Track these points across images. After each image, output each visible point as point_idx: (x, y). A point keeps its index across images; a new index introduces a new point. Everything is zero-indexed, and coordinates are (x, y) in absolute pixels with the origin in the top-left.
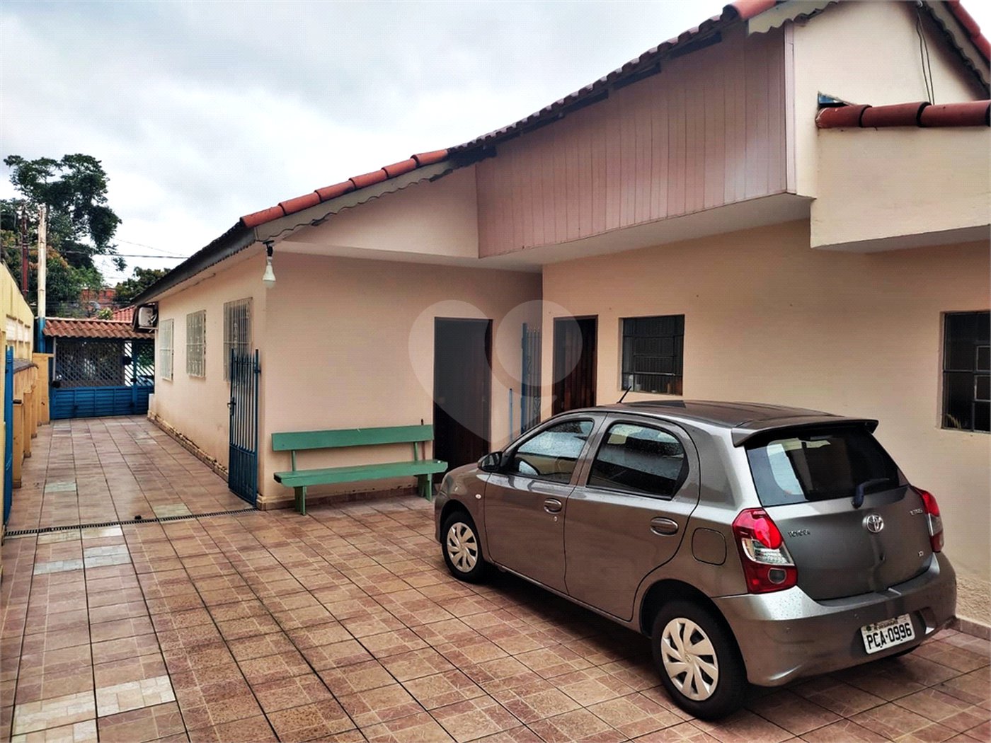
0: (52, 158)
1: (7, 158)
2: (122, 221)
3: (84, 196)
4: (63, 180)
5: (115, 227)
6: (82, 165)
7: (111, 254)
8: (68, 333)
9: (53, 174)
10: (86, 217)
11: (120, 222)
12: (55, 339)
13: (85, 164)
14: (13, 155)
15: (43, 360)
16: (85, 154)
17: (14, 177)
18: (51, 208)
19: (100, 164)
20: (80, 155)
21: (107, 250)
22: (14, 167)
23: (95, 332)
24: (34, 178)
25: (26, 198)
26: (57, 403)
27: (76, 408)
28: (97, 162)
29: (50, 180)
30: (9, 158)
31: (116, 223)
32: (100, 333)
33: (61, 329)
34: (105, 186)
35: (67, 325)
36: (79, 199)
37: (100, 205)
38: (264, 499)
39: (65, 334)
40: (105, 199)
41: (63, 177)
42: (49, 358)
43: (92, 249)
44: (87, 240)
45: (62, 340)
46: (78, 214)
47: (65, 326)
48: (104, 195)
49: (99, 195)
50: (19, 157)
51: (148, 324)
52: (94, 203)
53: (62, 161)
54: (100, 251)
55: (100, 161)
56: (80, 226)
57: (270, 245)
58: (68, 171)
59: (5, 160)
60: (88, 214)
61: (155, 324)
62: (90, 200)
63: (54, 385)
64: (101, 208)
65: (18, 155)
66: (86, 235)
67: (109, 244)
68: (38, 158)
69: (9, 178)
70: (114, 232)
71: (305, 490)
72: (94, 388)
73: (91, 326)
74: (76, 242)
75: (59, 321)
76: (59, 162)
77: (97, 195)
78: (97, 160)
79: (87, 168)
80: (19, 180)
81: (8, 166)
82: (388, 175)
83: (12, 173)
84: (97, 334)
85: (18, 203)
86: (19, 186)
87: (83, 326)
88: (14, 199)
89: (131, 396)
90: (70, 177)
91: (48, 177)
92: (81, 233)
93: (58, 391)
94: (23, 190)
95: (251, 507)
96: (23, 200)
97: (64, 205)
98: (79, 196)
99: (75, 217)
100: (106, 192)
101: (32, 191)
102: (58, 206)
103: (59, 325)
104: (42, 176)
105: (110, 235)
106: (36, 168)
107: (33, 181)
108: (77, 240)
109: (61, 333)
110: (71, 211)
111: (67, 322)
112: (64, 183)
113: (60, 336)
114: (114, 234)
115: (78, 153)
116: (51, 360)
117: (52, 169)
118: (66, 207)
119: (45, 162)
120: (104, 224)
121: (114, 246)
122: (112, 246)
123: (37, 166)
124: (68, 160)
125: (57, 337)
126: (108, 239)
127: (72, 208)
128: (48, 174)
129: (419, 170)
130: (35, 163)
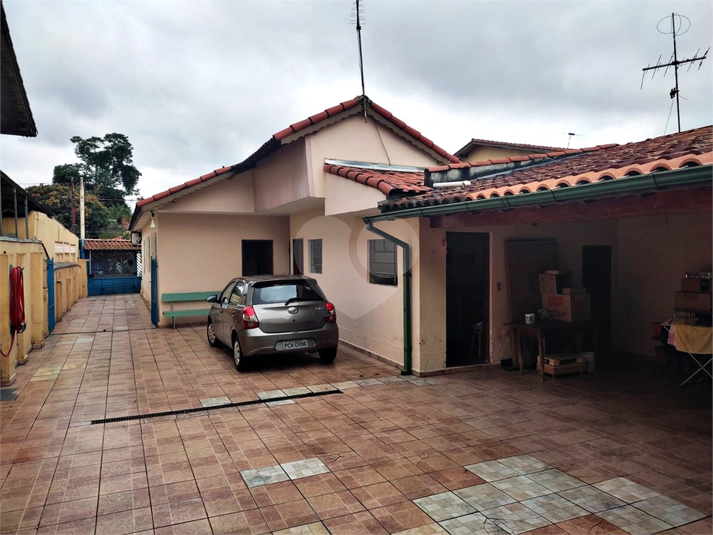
0: (98, 137)
1: (72, 138)
2: (142, 174)
3: (118, 159)
4: (105, 150)
5: (138, 178)
6: (117, 140)
7: (136, 194)
8: (97, 247)
9: (99, 146)
10: (120, 172)
11: (141, 175)
12: (90, 251)
13: (119, 139)
14: (76, 136)
15: (83, 263)
16: (118, 133)
17: (77, 150)
18: (99, 167)
19: (127, 139)
20: (115, 134)
21: (133, 192)
22: (77, 144)
23: (112, 246)
24: (88, 149)
25: (84, 162)
26: (92, 286)
27: (103, 289)
28: (125, 138)
29: (97, 150)
30: (73, 138)
31: (138, 176)
32: (115, 247)
33: (93, 246)
34: (131, 153)
35: (97, 243)
36: (115, 161)
37: (128, 164)
38: (159, 324)
39: (95, 248)
40: (131, 161)
41: (105, 148)
42: (87, 262)
43: (124, 192)
44: (120, 187)
45: (94, 251)
46: (115, 171)
47: (96, 244)
48: (131, 158)
49: (127, 158)
50: (79, 137)
51: (136, 242)
52: (125, 163)
53: (105, 138)
54: (129, 194)
55: (127, 137)
56: (117, 178)
57: (153, 212)
58: (107, 144)
59: (71, 140)
60: (121, 170)
61: (140, 242)
62: (122, 161)
63: (90, 277)
64: (129, 166)
65: (78, 136)
66: (120, 184)
67: (134, 189)
68: (90, 137)
69: (74, 150)
70: (137, 182)
71: (175, 318)
72: (113, 278)
73: (110, 243)
74: (114, 188)
75: (92, 241)
76: (102, 139)
77: (126, 158)
78: (126, 136)
79: (119, 142)
80: (80, 151)
81: (73, 143)
82: (203, 180)
83: (75, 148)
84: (113, 248)
85: (78, 166)
86: (79, 155)
87: (106, 244)
88: (76, 163)
89: (134, 282)
90: (110, 148)
91: (96, 149)
92: (117, 183)
93: (93, 280)
94: (82, 157)
95: (155, 327)
96: (82, 164)
97: (106, 165)
98: (115, 160)
99: (113, 172)
100: (131, 156)
101: (87, 158)
102: (102, 167)
103: (92, 243)
104: (93, 148)
105: (135, 184)
106: (89, 144)
107: (87, 151)
108: (115, 187)
109: (93, 248)
110: (111, 169)
111: (97, 241)
112: (106, 152)
113: (93, 249)
114: (137, 183)
115: (114, 133)
116: (88, 263)
117: (98, 143)
118: (108, 166)
119: (94, 139)
120: (131, 176)
121: (138, 190)
122: (136, 190)
123: (89, 142)
124: (108, 137)
125: (91, 250)
126: (134, 186)
127: (111, 167)
128: (96, 147)
129: (218, 177)
130: (88, 140)
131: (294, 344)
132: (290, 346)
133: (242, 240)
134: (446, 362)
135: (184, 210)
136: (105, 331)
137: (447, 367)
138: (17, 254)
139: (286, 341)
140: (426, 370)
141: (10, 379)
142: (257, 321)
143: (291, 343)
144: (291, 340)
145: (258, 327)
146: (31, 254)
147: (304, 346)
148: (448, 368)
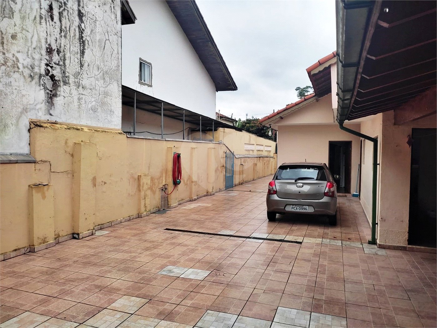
1: (296, 88)
14: (298, 87)
22: (298, 91)
24: (304, 94)
29: (309, 93)
57: (271, 125)
59: (296, 89)
69: (297, 95)
76: (311, 87)
80: (299, 95)
82: (296, 104)
86: (299, 97)
119: (308, 87)
128: (308, 91)
129: (306, 101)
130: (304, 88)
131: (298, 208)
132: (295, 209)
133: (329, 141)
134: (408, 240)
135: (289, 123)
136: (250, 191)
137: (409, 244)
138: (191, 148)
139: (293, 205)
140: (386, 243)
141: (171, 206)
142: (276, 190)
143: (296, 207)
144: (297, 205)
145: (276, 194)
146: (208, 148)
147: (305, 211)
148: (410, 246)
